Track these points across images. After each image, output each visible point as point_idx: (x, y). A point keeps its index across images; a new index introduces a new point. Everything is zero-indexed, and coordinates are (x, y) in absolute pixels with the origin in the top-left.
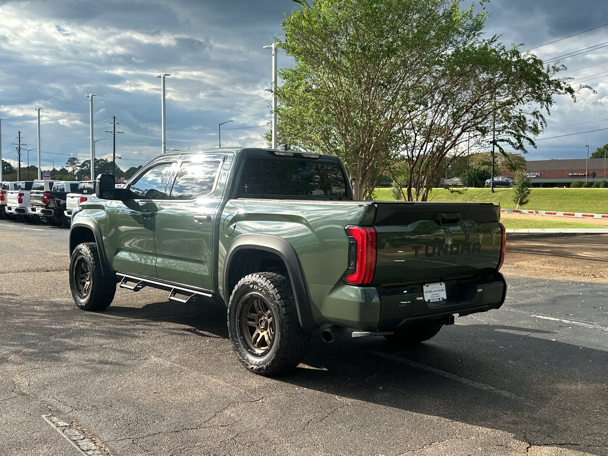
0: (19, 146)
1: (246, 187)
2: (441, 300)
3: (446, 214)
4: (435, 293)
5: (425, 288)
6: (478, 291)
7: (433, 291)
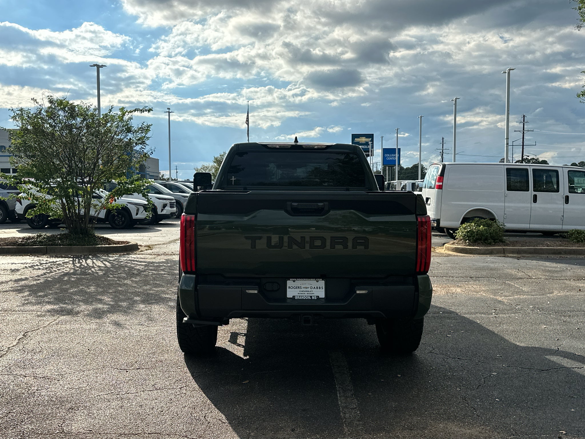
0: (443, 151)
1: (233, 179)
2: (313, 298)
3: (299, 203)
4: (305, 290)
5: (289, 283)
6: (358, 292)
7: (303, 288)
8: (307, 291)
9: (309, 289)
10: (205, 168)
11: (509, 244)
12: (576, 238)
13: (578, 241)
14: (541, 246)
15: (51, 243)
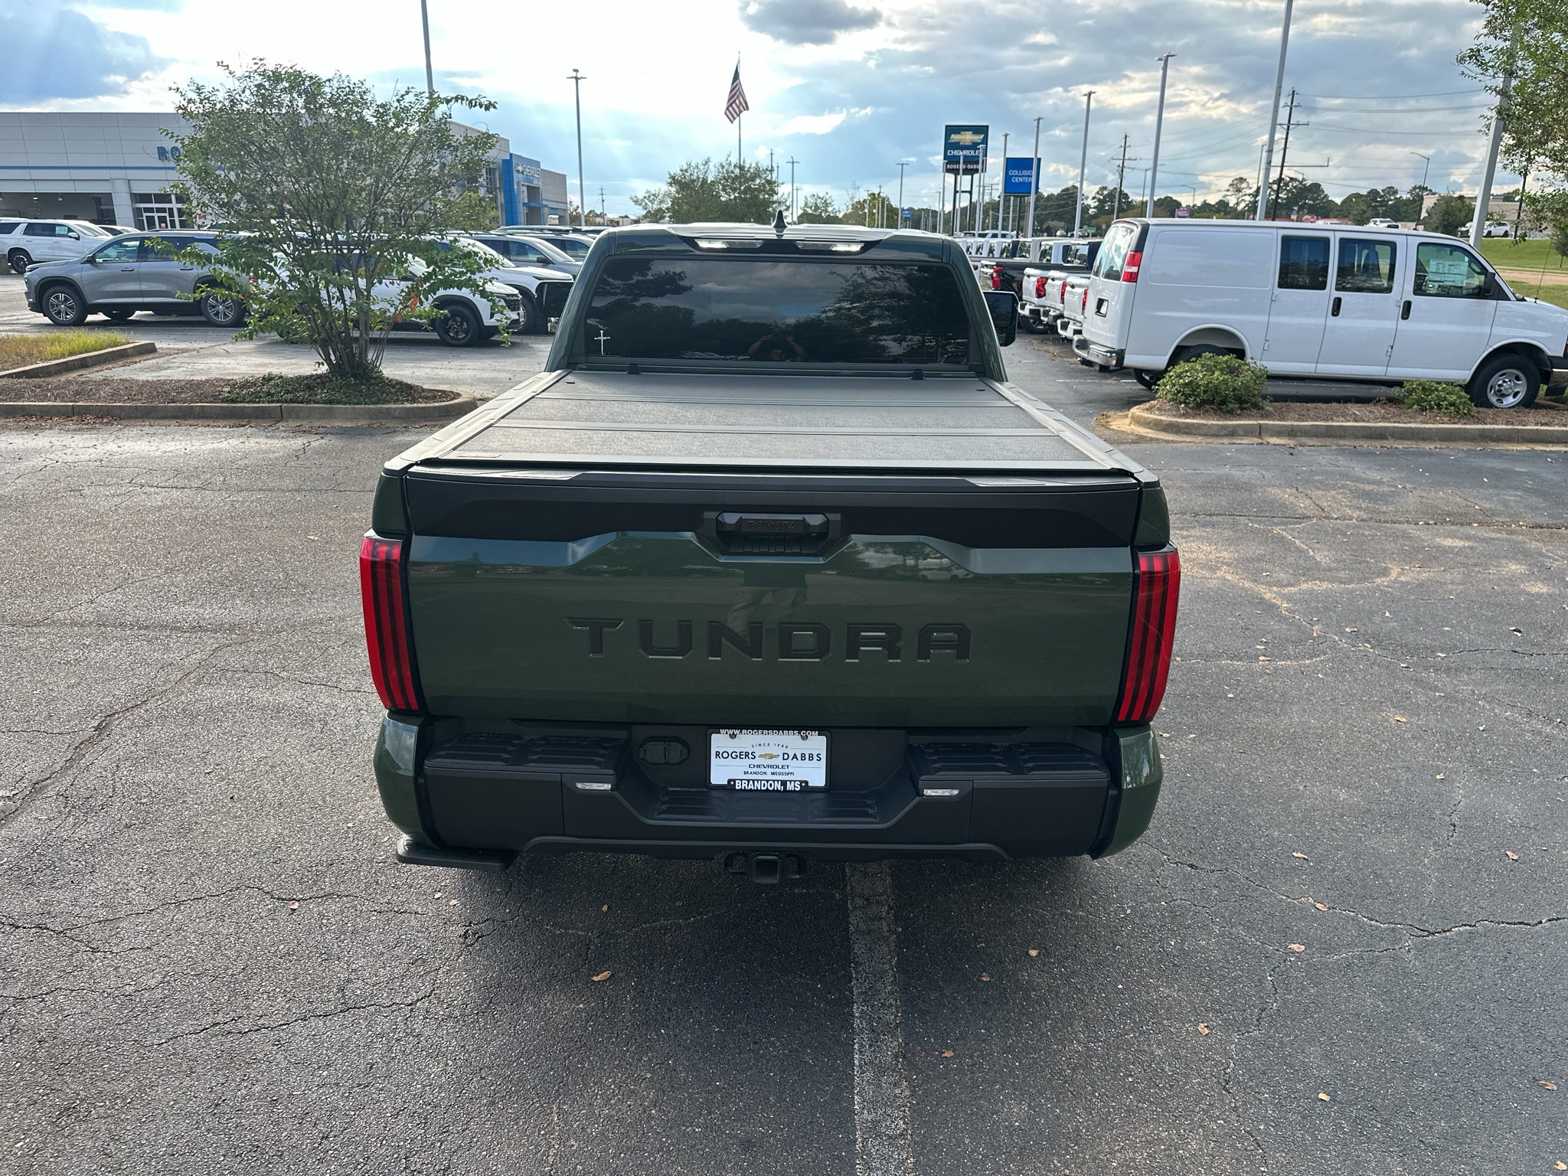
1: (602, 338)
2: (790, 787)
3: (745, 516)
4: (766, 762)
5: (720, 741)
6: (929, 792)
7: (761, 756)
8: (772, 767)
9: (779, 761)
10: (652, 197)
11: (1271, 413)
12: (1419, 402)
13: (1423, 409)
14: (1341, 419)
15: (289, 396)
